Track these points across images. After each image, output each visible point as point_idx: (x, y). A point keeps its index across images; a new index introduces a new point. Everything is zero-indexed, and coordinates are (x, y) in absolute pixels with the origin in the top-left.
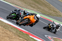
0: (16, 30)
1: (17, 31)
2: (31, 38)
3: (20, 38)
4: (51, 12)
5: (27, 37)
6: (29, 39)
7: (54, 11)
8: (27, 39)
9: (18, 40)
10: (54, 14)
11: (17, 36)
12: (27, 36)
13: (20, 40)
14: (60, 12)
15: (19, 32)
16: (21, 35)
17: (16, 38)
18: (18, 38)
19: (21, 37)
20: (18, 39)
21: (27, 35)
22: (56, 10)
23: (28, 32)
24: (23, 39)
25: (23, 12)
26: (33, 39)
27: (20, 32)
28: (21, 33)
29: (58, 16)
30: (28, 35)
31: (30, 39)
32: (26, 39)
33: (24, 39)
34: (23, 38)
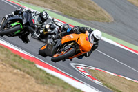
0: (5, 52)
1: (7, 55)
2: (41, 70)
3: (15, 71)
4: (83, 10)
5: (30, 67)
6: (34, 73)
7: (90, 9)
8: (30, 71)
9: (10, 74)
10: (90, 15)
11: (7, 65)
12: (32, 66)
13: (15, 74)
14: (103, 10)
15: (12, 57)
16: (16, 64)
17: (6, 71)
18: (11, 69)
19: (17, 69)
20: (10, 72)
21: (30, 63)
22: (95, 7)
23: (32, 56)
24: (22, 73)
25: (37, 17)
26: (44, 71)
27: (16, 56)
28: (17, 59)
29: (98, 19)
30: (33, 63)
31: (38, 71)
32: (28, 73)
33: (24, 71)
34: (21, 70)
